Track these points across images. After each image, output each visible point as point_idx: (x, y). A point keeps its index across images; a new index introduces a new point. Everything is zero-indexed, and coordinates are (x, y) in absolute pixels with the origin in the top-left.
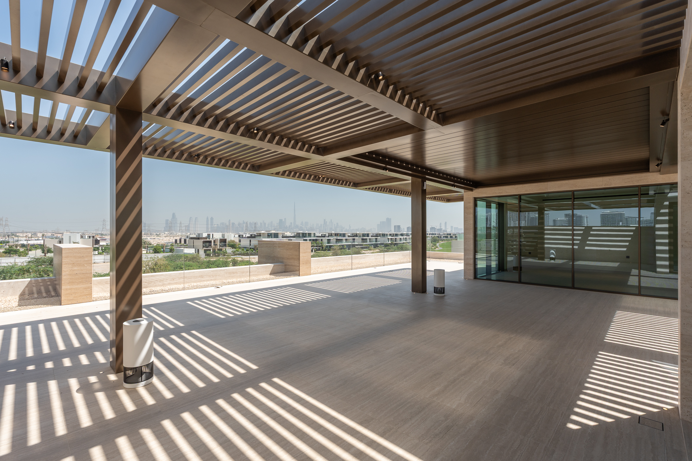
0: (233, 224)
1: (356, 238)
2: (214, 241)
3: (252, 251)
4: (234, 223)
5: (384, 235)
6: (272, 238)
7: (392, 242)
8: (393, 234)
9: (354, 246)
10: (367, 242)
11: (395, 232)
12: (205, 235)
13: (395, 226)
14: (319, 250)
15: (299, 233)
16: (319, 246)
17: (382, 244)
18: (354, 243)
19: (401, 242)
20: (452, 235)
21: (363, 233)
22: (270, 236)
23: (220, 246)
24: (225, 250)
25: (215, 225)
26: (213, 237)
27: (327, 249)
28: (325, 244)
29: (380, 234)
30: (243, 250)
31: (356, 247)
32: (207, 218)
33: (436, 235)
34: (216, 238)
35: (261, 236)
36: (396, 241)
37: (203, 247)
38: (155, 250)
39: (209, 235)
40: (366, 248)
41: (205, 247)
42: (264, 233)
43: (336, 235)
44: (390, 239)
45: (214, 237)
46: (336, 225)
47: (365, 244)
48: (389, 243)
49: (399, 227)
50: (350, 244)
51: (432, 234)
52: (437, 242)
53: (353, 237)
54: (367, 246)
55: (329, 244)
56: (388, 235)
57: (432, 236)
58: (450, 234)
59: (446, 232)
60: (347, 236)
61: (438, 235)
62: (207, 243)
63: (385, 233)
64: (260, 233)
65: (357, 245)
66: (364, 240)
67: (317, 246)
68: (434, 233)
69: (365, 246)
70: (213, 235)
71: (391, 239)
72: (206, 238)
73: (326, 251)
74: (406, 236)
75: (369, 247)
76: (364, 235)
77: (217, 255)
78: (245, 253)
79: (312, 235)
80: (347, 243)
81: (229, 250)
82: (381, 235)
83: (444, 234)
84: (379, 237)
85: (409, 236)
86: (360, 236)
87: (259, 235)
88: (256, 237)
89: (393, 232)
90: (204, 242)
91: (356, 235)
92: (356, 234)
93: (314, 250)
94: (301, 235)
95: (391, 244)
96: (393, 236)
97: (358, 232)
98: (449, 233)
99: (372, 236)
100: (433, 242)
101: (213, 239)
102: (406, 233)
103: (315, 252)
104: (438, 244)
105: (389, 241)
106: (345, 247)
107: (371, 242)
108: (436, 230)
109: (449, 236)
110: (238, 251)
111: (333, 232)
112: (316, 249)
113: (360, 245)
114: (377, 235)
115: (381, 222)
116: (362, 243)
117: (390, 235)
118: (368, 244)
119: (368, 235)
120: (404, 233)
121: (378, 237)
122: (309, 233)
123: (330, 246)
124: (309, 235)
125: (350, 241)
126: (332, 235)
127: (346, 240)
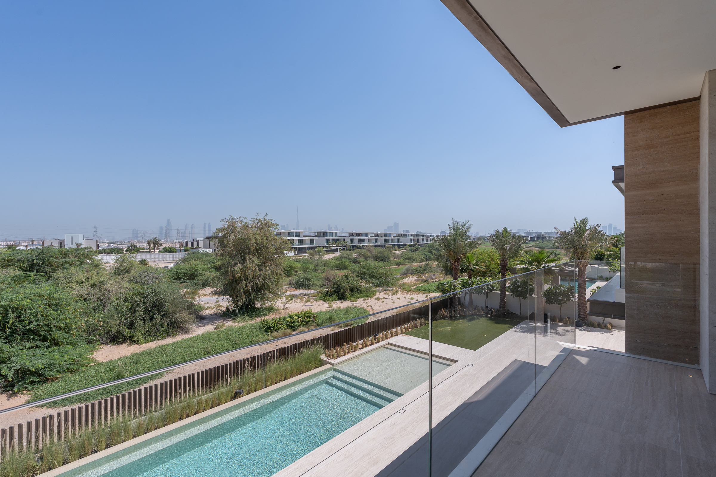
1: (378, 238)
5: (405, 235)
6: (293, 237)
8: (415, 235)
10: (390, 243)
14: (344, 250)
15: (320, 233)
16: (343, 246)
17: (406, 245)
18: (377, 243)
21: (384, 233)
22: (291, 235)
27: (351, 249)
28: (349, 244)
36: (418, 242)
42: (284, 232)
43: (358, 235)
50: (373, 244)
53: (375, 237)
56: (410, 236)
60: (369, 235)
63: (406, 233)
65: (379, 246)
66: (386, 241)
67: (341, 247)
71: (413, 239)
74: (426, 237)
75: (391, 248)
76: (385, 235)
79: (334, 235)
80: (370, 243)
82: (403, 235)
85: (429, 237)
86: (382, 236)
89: (415, 233)
91: (377, 235)
94: (322, 235)
95: (414, 245)
96: (415, 237)
97: (379, 232)
99: (393, 237)
102: (426, 234)
103: (339, 252)
105: (411, 241)
107: (393, 243)
113: (383, 245)
114: (400, 236)
116: (384, 243)
117: (412, 235)
118: (391, 245)
119: (390, 235)
120: (424, 234)
123: (353, 247)
124: (331, 234)
125: (373, 241)
126: (354, 235)
127: (369, 240)
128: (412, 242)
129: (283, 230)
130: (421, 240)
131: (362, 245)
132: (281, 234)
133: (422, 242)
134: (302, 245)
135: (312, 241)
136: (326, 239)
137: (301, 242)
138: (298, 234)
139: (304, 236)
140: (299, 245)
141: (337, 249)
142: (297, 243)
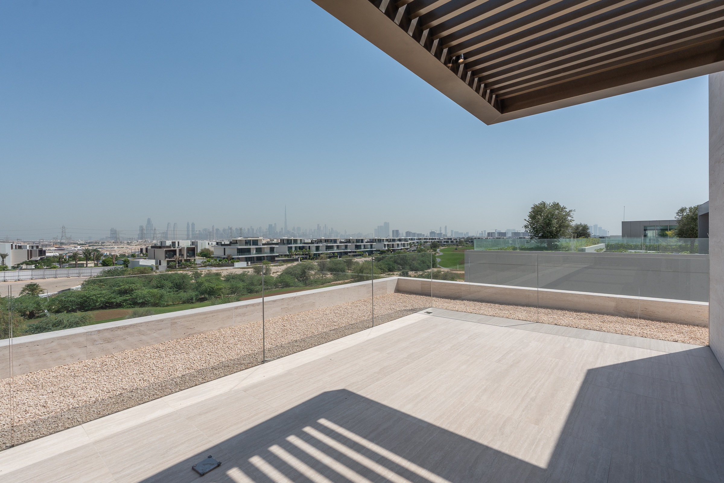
0: (217, 230)
1: (348, 244)
2: (180, 250)
3: (226, 261)
4: (219, 229)
5: (380, 241)
6: (250, 245)
7: (388, 249)
8: (390, 239)
9: (346, 253)
10: (361, 249)
11: (393, 236)
12: (168, 243)
13: (393, 231)
14: (306, 258)
15: (283, 240)
16: (306, 255)
17: (379, 251)
18: (347, 250)
19: (398, 248)
20: (453, 240)
21: (357, 238)
22: (248, 243)
23: (187, 256)
24: (193, 261)
25: (196, 231)
26: (178, 245)
27: (315, 258)
28: (313, 251)
29: (376, 239)
30: (215, 260)
31: (349, 254)
32: (188, 224)
33: (436, 240)
34: (182, 247)
35: (237, 243)
36: (393, 247)
37: (166, 257)
38: (104, 262)
39: (174, 243)
40: (360, 255)
41: (167, 258)
42: (240, 240)
43: (326, 241)
44: (386, 246)
45: (180, 245)
46: (331, 230)
47: (359, 251)
48: (385, 249)
49: (397, 231)
50: (343, 251)
51: (432, 239)
52: (437, 247)
53: (346, 243)
54: (361, 253)
55: (318, 251)
56: (385, 241)
57: (431, 241)
58: (451, 239)
59: (447, 237)
60: (338, 242)
61: (438, 240)
62: (171, 253)
63: (381, 238)
64: (236, 240)
65: (350, 252)
66: (357, 247)
67: (303, 255)
68: (434, 238)
69: (359, 253)
70: (178, 242)
71: (388, 245)
72: (169, 247)
73: (313, 259)
74: (404, 241)
75: (362, 254)
76: (358, 241)
77: (183, 266)
78: (216, 264)
79: (299, 242)
80: (339, 250)
81: (199, 260)
82: (377, 241)
83: (444, 239)
84: (375, 242)
85: (407, 241)
86: (353, 242)
87: (236, 242)
88: (232, 244)
89: (391, 237)
90: (166, 251)
91: (349, 241)
92: (349, 239)
93: (299, 259)
94: (285, 242)
95: (388, 250)
96: (390, 242)
97: (351, 238)
98: (449, 238)
99: (366, 242)
100: (434, 248)
101: (179, 248)
102: (404, 238)
103: (300, 261)
104: (438, 250)
106: (336, 254)
107: (365, 249)
108: (436, 234)
109: (450, 241)
110: (210, 262)
111: (323, 238)
112: (302, 257)
113: (354, 252)
114: (372, 241)
115: (378, 227)
116: (355, 249)
117: (387, 240)
118: (362, 251)
119: (362, 241)
120: (402, 238)
121: (373, 242)
122: (295, 240)
123: (319, 255)
124: (295, 241)
125: (342, 248)
126: (322, 241)
127: (338, 247)
128: (386, 247)
129: (240, 238)
130: (396, 246)
131: (329, 252)
132: (238, 242)
133: (398, 247)
134: (261, 254)
135: (272, 250)
136: (288, 247)
137: (259, 250)
138: (255, 242)
139: (263, 244)
140: (256, 254)
141: (299, 257)
142: (255, 252)
